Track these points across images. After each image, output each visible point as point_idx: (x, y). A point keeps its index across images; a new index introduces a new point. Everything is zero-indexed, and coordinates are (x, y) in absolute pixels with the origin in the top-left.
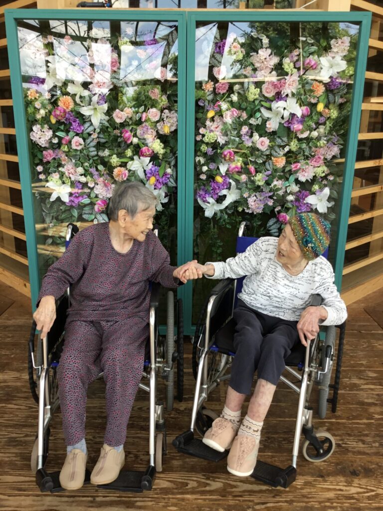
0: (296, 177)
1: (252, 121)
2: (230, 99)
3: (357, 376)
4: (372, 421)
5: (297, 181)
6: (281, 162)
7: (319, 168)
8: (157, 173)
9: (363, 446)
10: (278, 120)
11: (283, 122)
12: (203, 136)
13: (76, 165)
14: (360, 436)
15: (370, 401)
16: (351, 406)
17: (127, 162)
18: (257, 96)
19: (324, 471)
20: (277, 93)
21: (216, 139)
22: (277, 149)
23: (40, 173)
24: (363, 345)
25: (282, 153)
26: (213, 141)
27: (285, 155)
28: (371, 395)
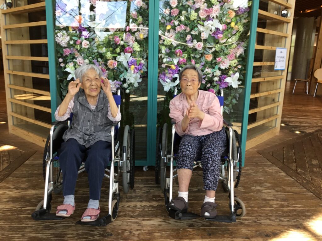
0: (219, 66)
1: (193, 33)
2: (179, 19)
3: (259, 186)
4: (273, 208)
5: (220, 69)
6: (210, 58)
7: (232, 61)
8: (135, 63)
9: (270, 221)
10: (208, 32)
11: (211, 33)
12: (164, 41)
13: (84, 58)
14: (267, 217)
15: (269, 198)
16: (258, 201)
17: (116, 57)
18: (196, 18)
19: (249, 235)
20: (207, 16)
21: (171, 43)
22: (207, 49)
23: (61, 63)
24: (260, 170)
25: (211, 52)
26: (170, 44)
27: (212, 53)
28: (269, 195)
